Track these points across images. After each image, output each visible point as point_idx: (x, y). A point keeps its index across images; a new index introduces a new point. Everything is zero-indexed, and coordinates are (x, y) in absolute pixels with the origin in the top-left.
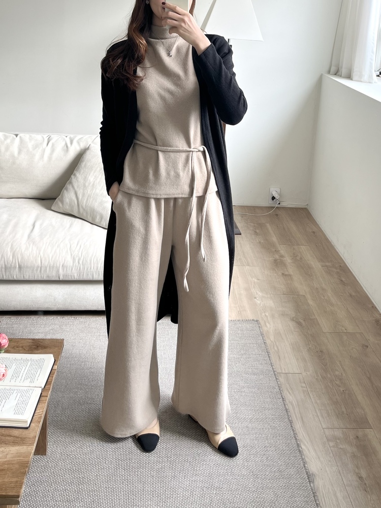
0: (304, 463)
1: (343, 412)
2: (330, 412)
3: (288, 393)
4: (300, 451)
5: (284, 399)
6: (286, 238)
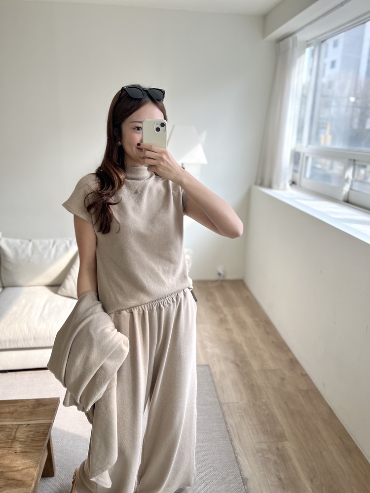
0: (241, 471)
1: (268, 430)
2: (258, 430)
3: (229, 418)
4: (237, 462)
5: (226, 423)
6: (229, 302)
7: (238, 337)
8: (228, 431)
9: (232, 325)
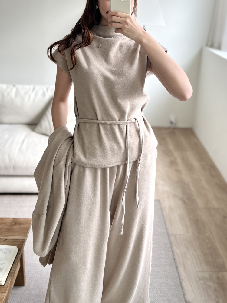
0: (184, 295)
2: (202, 260)
3: (176, 248)
4: (182, 287)
5: (173, 252)
6: (179, 147)
7: (186, 178)
8: (174, 259)
9: (181, 167)
